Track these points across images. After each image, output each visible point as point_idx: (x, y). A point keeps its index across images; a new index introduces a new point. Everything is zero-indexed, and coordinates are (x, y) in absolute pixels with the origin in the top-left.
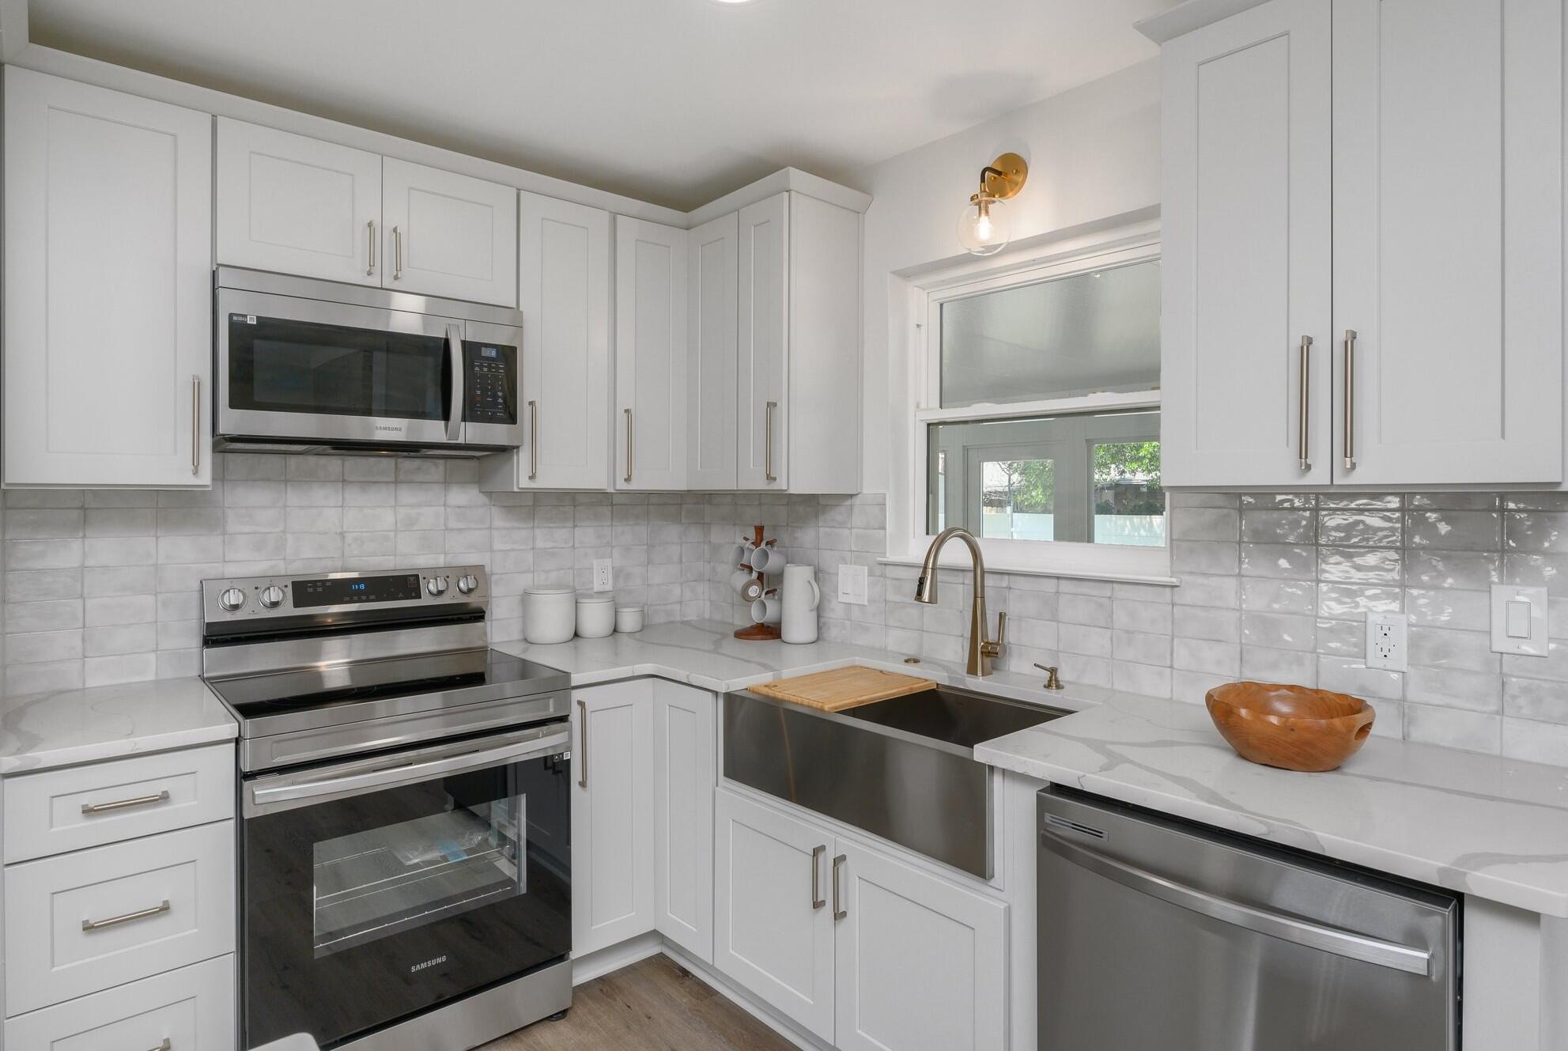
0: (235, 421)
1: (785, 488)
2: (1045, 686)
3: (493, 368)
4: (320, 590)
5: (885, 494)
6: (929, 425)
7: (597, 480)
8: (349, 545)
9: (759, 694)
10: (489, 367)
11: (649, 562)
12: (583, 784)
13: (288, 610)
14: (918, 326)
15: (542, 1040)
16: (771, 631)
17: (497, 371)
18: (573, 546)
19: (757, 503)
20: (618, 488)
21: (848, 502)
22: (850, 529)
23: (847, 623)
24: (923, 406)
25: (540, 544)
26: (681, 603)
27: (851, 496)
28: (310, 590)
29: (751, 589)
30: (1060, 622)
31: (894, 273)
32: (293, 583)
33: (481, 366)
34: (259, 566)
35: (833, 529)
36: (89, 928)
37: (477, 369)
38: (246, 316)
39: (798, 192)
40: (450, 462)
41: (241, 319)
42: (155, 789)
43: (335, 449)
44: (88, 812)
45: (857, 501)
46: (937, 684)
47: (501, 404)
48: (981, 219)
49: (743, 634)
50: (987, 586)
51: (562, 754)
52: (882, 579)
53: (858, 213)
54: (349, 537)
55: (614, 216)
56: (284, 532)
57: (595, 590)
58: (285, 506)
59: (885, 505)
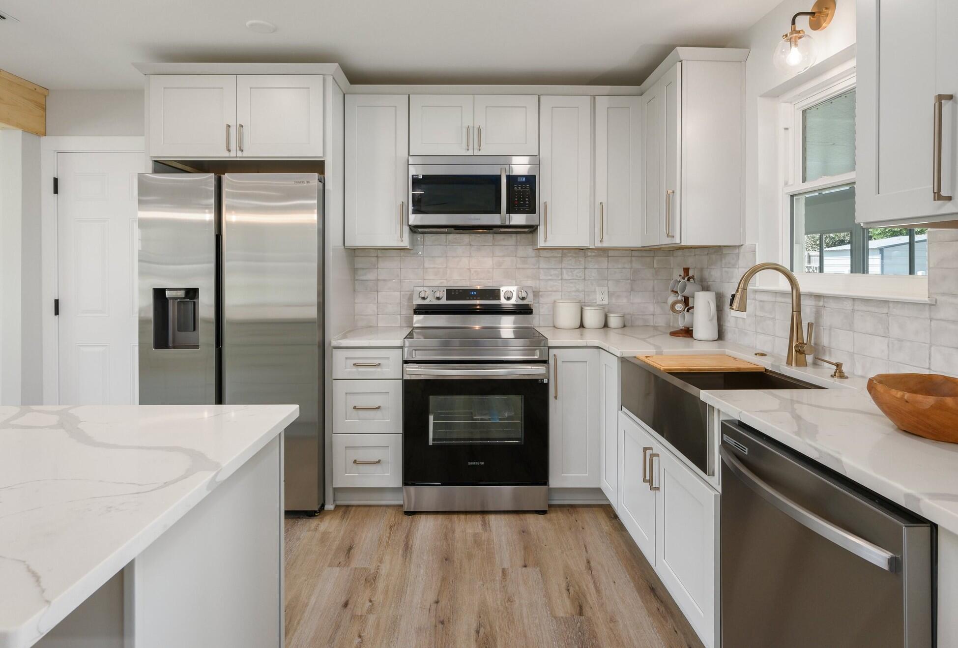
0: (415, 219)
1: (678, 241)
2: (831, 376)
3: (524, 187)
4: (457, 293)
5: (755, 245)
6: (792, 196)
7: (583, 241)
8: (473, 274)
9: (642, 361)
10: (522, 187)
11: (632, 290)
12: (556, 397)
13: (444, 301)
14: (786, 129)
15: (528, 519)
16: (688, 332)
17: (526, 188)
18: (585, 279)
19: (694, 254)
20: (596, 246)
21: (736, 251)
22: (738, 269)
23: (737, 329)
24: (790, 183)
25: (565, 277)
26: (653, 315)
27: (738, 246)
28: (453, 293)
29: (677, 305)
30: (855, 331)
31: (761, 96)
32: (447, 290)
33: (518, 187)
34: (436, 283)
35: (729, 269)
36: (355, 408)
37: (515, 188)
38: (418, 175)
39: (687, 60)
40: (519, 236)
41: (416, 177)
42: (377, 362)
43: (455, 229)
44: (355, 365)
45: (742, 250)
46: (765, 369)
47: (527, 204)
48: (792, 49)
49: (674, 334)
50: (803, 305)
51: (543, 379)
52: (754, 301)
53: (741, 62)
54: (472, 271)
55: (594, 98)
56: (446, 268)
57: (598, 303)
58: (447, 257)
59: (755, 251)
